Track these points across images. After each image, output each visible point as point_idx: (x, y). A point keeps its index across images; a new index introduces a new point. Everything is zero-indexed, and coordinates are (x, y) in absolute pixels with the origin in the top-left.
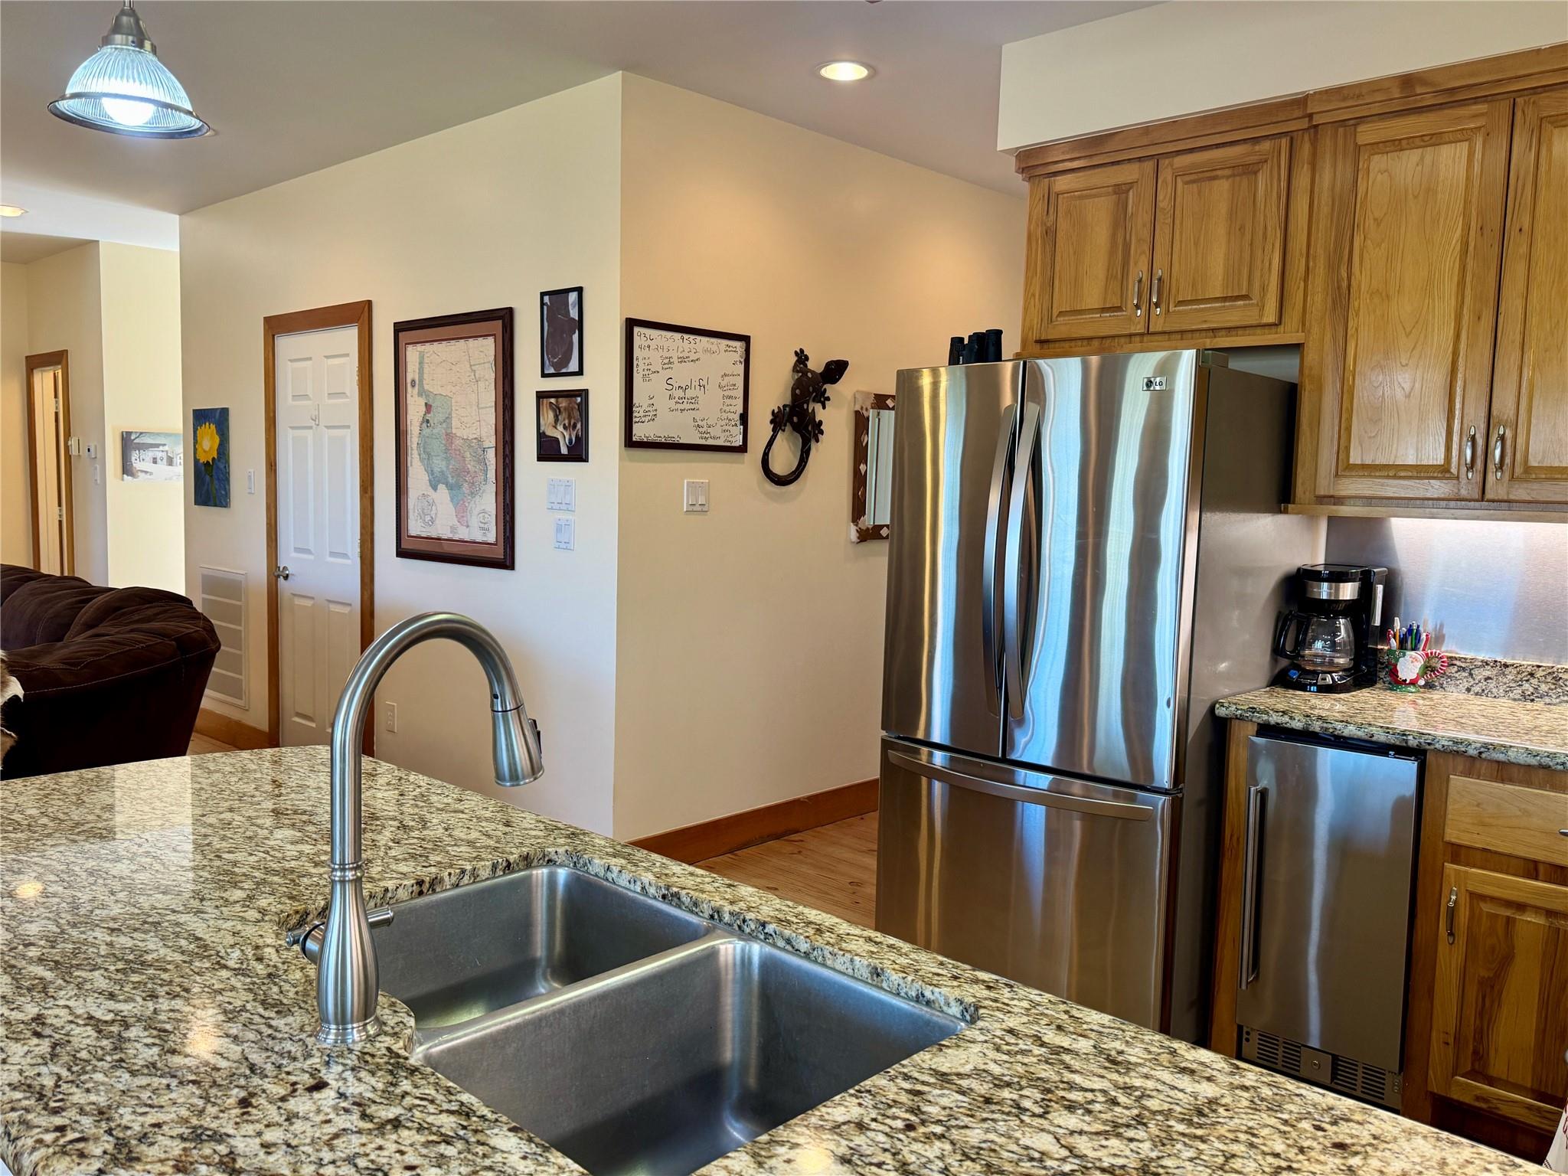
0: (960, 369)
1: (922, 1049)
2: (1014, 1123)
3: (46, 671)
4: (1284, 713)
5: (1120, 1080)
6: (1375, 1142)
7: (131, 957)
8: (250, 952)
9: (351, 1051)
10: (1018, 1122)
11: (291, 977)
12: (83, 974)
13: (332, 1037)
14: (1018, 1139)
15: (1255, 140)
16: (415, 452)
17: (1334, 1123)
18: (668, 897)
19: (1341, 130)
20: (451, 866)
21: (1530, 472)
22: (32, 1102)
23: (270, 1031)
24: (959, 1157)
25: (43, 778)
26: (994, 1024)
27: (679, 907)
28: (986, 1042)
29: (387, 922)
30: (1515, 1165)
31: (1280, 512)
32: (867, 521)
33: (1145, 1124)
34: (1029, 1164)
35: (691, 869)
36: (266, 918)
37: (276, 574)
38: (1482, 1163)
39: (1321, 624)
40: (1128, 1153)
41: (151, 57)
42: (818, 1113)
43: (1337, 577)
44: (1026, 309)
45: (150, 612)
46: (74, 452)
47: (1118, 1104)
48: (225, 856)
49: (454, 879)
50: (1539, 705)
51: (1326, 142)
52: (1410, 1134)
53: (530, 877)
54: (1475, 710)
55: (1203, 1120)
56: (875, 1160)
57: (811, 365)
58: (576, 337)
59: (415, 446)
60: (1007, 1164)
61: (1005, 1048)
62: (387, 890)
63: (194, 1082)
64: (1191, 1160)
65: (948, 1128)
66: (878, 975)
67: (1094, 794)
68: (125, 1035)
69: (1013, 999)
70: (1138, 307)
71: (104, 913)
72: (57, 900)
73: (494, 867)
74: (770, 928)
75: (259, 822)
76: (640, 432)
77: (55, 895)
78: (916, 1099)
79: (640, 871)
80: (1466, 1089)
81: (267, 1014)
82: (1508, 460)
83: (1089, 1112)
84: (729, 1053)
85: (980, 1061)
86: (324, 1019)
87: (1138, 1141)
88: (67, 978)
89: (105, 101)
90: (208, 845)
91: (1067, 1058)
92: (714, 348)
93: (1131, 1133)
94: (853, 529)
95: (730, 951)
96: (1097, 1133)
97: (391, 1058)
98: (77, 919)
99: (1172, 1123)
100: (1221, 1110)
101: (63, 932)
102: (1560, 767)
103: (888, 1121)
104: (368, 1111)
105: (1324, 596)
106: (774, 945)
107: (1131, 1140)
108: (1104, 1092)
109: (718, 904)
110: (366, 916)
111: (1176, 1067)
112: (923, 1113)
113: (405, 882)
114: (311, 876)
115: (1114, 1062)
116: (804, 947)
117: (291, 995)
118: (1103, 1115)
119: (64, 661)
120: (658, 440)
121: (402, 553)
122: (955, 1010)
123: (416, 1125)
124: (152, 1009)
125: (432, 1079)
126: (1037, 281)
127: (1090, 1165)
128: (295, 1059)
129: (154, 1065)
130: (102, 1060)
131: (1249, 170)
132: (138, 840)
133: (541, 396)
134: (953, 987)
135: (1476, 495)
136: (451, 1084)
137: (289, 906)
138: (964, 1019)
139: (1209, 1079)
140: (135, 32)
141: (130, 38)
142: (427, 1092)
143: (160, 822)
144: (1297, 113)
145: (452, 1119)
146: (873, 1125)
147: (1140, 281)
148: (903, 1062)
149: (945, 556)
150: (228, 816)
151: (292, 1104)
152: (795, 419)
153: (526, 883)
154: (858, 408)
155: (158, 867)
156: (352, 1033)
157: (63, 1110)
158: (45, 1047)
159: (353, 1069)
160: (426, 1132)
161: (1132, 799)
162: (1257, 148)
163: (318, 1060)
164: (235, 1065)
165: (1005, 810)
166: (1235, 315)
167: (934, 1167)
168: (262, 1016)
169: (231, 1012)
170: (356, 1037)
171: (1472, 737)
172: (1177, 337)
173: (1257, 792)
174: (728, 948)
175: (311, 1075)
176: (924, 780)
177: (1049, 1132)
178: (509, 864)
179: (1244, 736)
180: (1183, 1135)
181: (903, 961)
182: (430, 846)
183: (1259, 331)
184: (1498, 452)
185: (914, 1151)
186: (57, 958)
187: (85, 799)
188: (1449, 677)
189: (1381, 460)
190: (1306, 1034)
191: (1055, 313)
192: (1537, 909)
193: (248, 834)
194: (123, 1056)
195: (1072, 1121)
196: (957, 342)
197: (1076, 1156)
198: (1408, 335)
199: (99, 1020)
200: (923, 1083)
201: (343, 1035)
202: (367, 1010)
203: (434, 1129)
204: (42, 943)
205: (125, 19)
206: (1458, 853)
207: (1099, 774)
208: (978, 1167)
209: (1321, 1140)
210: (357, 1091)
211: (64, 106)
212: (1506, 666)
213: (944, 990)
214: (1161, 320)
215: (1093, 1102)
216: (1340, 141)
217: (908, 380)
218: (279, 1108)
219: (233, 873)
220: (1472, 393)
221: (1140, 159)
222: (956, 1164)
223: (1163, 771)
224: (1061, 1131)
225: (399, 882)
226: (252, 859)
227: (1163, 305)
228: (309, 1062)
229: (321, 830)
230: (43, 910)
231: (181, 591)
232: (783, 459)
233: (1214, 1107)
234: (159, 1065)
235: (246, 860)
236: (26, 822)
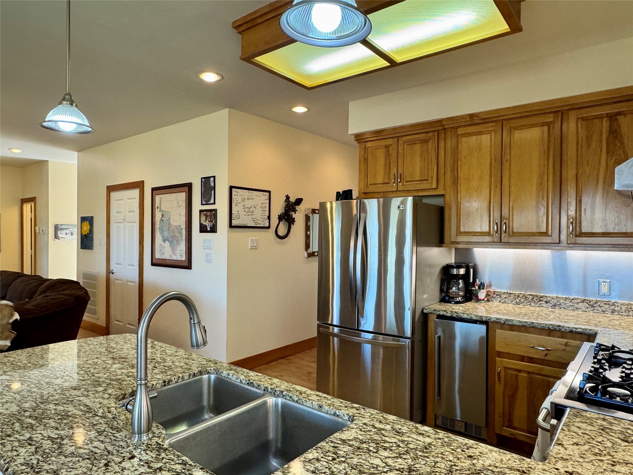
0: (339, 202)
1: (337, 432)
2: (367, 455)
3: (28, 310)
4: (445, 311)
5: (400, 438)
6: (480, 454)
7: (63, 414)
8: (106, 410)
9: (143, 444)
10: (369, 455)
11: (121, 418)
12: (46, 421)
13: (136, 439)
14: (369, 461)
15: (427, 132)
16: (158, 231)
17: (468, 449)
18: (250, 384)
19: (453, 130)
20: (175, 375)
21: (514, 234)
22: (29, 470)
23: (114, 438)
24: (350, 469)
25: (29, 349)
26: (359, 422)
27: (253, 387)
28: (357, 428)
29: (155, 397)
30: (523, 460)
31: (440, 247)
32: (310, 250)
33: (409, 453)
34: (373, 469)
35: (257, 374)
36: (111, 397)
37: (109, 272)
38: (514, 460)
39: (454, 282)
40: (404, 463)
41: (75, 108)
42: (303, 456)
43: (459, 267)
44: (359, 183)
45: (65, 287)
46: (37, 231)
47: (400, 447)
48: (95, 375)
49: (176, 380)
50: (521, 306)
51: (448, 133)
52: (491, 451)
53: (202, 378)
54: (502, 308)
55: (427, 450)
56: (323, 472)
57: (291, 200)
58: (213, 192)
59: (158, 228)
60: (366, 470)
61: (363, 430)
62: (153, 385)
63: (88, 459)
64: (424, 464)
65: (346, 459)
66: (321, 407)
67: (386, 340)
68: (62, 442)
69: (365, 413)
70: (394, 183)
71: (53, 398)
72: (36, 394)
73: (190, 375)
74: (284, 393)
75: (107, 362)
76: (234, 223)
77: (34, 392)
78: (335, 449)
79: (240, 375)
80: (507, 432)
81: (113, 432)
82: (507, 230)
83: (391, 450)
84: (271, 435)
85: (356, 435)
86: (133, 433)
87: (407, 459)
88: (40, 423)
89: (59, 123)
90: (89, 371)
91: (383, 432)
92: (259, 195)
93: (405, 457)
94: (306, 253)
95: (271, 401)
96: (394, 457)
97: (158, 445)
98: (43, 401)
99: (417, 452)
100: (433, 447)
101: (38, 406)
102: (529, 326)
103: (327, 457)
104: (150, 465)
105: (455, 273)
106: (286, 399)
107: (405, 459)
108: (395, 443)
109: (266, 386)
110: (148, 395)
111: (418, 433)
112: (338, 454)
113: (159, 382)
114: (127, 381)
115: (398, 433)
116: (296, 399)
117: (121, 424)
118: (396, 451)
119: (34, 306)
120: (241, 225)
121: (153, 264)
122: (346, 418)
123: (167, 469)
124: (71, 432)
125: (172, 452)
126: (363, 174)
127: (392, 468)
128: (124, 448)
129: (73, 453)
130: (54, 452)
131: (426, 141)
132: (64, 371)
133: (201, 211)
134: (345, 410)
135: (499, 241)
136: (179, 454)
137: (119, 393)
138: (349, 420)
139: (428, 436)
140: (70, 100)
141: (69, 102)
142: (171, 457)
143: (71, 364)
144: (439, 124)
145: (180, 466)
146: (322, 459)
147: (394, 175)
148: (331, 437)
149: (336, 263)
150: (96, 360)
151: (123, 464)
152: (286, 217)
153: (200, 380)
154: (306, 213)
155: (71, 380)
156: (143, 437)
157: (41, 472)
158: (33, 449)
159: (144, 450)
160: (171, 471)
161: (398, 341)
162: (428, 135)
163: (132, 448)
164: (102, 451)
165: (358, 346)
166: (424, 186)
167: (343, 473)
168: (111, 433)
169: (100, 432)
170: (145, 438)
171: (502, 317)
172: (406, 192)
173: (437, 337)
174: (271, 400)
175: (130, 453)
176: (331, 337)
177: (379, 458)
178: (195, 374)
179: (433, 319)
180: (421, 456)
181: (329, 402)
182: (167, 368)
183: (431, 190)
184: (504, 227)
185: (336, 467)
186: (36, 416)
187: (44, 356)
188: (494, 298)
189: (470, 231)
190: (456, 416)
191: (369, 185)
192: (525, 371)
193: (104, 366)
194: (62, 450)
195: (386, 454)
196: (338, 193)
197: (388, 466)
198: (476, 192)
199: (52, 438)
200: (338, 443)
201: (140, 439)
202: (149, 429)
203: (174, 470)
204: (30, 410)
205: (67, 96)
206: (500, 354)
207: (388, 333)
208: (357, 472)
209: (464, 455)
210: (146, 458)
211: (45, 124)
212: (511, 294)
213: (343, 411)
214: (401, 187)
215: (392, 446)
216: (453, 133)
217: (323, 205)
218: (119, 466)
219: (99, 381)
220: (495, 210)
221: (393, 138)
222: (350, 471)
223: (408, 332)
224: (383, 457)
225: (157, 382)
226: (105, 376)
227: (402, 182)
228: (129, 449)
229: (129, 364)
230: (30, 398)
231: (75, 279)
232: (282, 231)
233: (430, 446)
234: (75, 453)
235: (103, 376)
236: (23, 366)
